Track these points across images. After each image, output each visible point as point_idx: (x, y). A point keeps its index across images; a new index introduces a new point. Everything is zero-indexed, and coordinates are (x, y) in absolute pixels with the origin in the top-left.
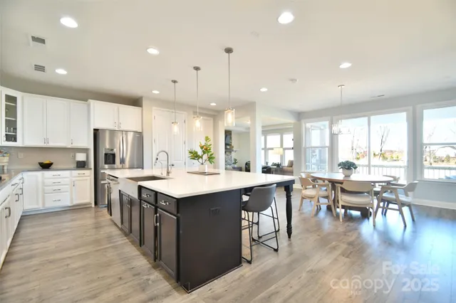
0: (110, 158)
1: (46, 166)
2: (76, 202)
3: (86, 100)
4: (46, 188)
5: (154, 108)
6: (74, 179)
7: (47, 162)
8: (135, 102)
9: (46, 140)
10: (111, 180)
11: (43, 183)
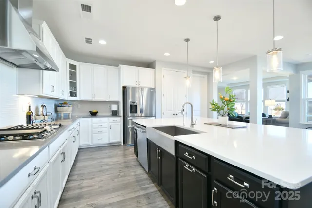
0: (134, 109)
1: (94, 114)
2: (112, 141)
3: (118, 66)
4: (93, 129)
5: (163, 69)
6: (110, 124)
7: (94, 111)
8: (150, 65)
9: (94, 96)
10: (138, 127)
11: (92, 125)
